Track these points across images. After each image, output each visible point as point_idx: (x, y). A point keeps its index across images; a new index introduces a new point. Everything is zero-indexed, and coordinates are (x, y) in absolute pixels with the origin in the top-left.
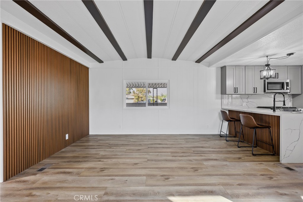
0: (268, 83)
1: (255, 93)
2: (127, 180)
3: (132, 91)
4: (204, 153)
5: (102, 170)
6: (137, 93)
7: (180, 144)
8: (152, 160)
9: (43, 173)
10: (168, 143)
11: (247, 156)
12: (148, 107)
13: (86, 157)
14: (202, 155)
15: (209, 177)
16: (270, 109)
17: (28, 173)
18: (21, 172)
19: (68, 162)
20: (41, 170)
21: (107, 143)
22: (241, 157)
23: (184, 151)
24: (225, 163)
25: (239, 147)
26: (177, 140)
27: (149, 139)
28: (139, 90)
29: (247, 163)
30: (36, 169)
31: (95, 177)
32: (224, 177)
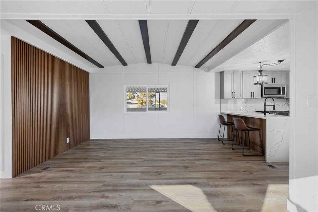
0: (265, 88)
1: (253, 98)
2: (123, 176)
3: (136, 95)
4: (198, 154)
5: (102, 168)
6: (141, 97)
7: (178, 147)
8: (149, 160)
9: (48, 171)
10: (166, 146)
11: (238, 157)
12: (148, 112)
13: (87, 158)
14: (196, 156)
15: (197, 173)
16: (262, 113)
17: (34, 171)
18: (27, 170)
19: (70, 162)
20: (46, 169)
21: (108, 147)
22: (232, 157)
23: (180, 153)
24: (215, 162)
25: (233, 149)
26: (176, 144)
27: (148, 143)
28: (144, 94)
29: (235, 162)
30: (41, 168)
31: (95, 174)
32: (210, 173)
